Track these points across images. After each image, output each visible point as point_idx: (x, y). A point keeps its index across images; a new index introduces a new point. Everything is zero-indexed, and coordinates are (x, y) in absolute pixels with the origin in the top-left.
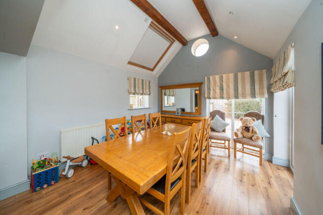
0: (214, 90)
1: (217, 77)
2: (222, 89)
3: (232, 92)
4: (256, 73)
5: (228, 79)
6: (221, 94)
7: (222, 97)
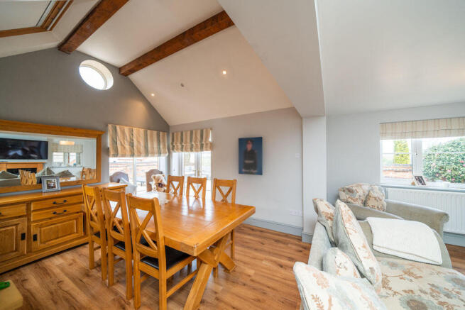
0: (122, 145)
1: (126, 129)
2: (132, 144)
3: (142, 149)
4: (161, 133)
5: (138, 134)
6: (131, 151)
7: (132, 155)
